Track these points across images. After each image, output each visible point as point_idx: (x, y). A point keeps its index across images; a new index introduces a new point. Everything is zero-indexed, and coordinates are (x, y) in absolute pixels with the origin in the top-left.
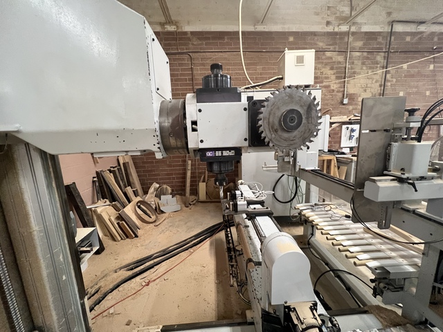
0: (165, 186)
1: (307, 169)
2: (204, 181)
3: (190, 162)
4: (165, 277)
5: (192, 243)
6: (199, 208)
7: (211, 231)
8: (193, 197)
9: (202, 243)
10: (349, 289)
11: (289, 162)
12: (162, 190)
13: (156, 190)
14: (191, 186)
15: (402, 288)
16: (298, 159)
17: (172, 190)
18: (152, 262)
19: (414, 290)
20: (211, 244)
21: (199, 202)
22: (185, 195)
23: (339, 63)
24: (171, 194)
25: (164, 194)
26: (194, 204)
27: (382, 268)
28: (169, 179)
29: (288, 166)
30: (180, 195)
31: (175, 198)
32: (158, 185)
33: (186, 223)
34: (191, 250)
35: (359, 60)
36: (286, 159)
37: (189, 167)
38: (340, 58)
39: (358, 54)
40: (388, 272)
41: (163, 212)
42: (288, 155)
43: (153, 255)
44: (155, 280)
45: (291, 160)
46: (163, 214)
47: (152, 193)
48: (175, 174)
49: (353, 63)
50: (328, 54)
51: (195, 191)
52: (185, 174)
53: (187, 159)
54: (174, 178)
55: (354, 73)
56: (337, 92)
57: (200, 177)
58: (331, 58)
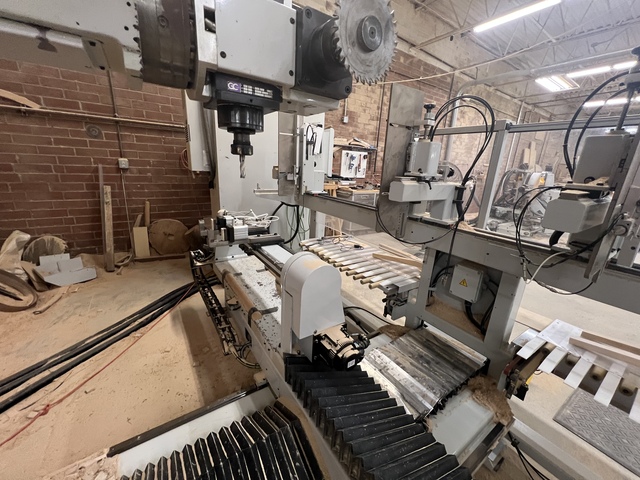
0: (47, 238)
1: (314, 192)
2: (142, 224)
3: (108, 189)
4: (87, 387)
5: (137, 323)
6: (138, 271)
7: (170, 301)
8: (122, 255)
9: (156, 320)
10: (359, 323)
11: (293, 181)
12: (40, 244)
13: (23, 245)
14: (115, 233)
15: (406, 301)
16: (304, 178)
17: (70, 245)
18: (46, 373)
19: (415, 300)
20: (174, 318)
21: (135, 261)
22: (102, 251)
24: (66, 251)
25: (47, 253)
26: (126, 266)
27: (392, 285)
28: (58, 222)
29: (291, 187)
30: (92, 252)
31: (78, 259)
32: (27, 237)
33: (115, 297)
34: (137, 334)
36: (290, 177)
37: (108, 199)
40: (398, 288)
41: (50, 286)
42: (292, 172)
43: (46, 361)
44: (61, 401)
45: (296, 179)
46: (54, 291)
47: (14, 252)
48: (71, 213)
51: (124, 243)
52: (98, 211)
53: (101, 182)
54: (71, 221)
57: (134, 218)
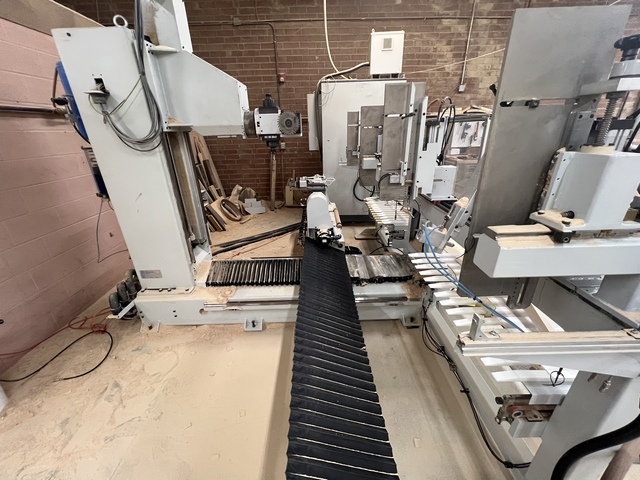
0: (248, 189)
6: (285, 212)
8: (280, 202)
9: (284, 235)
12: (246, 192)
13: (240, 192)
14: (277, 189)
17: (257, 194)
18: (240, 243)
20: (291, 236)
21: (284, 206)
22: (270, 199)
23: (459, 34)
24: (255, 197)
25: (248, 198)
26: (279, 208)
28: (253, 181)
29: (356, 160)
30: (266, 199)
31: (259, 202)
32: (241, 188)
35: (485, 30)
37: (274, 168)
38: (461, 29)
39: (485, 22)
41: (248, 214)
43: (241, 239)
44: (243, 253)
46: (248, 216)
47: (236, 195)
48: (259, 176)
49: (477, 35)
50: (446, 22)
51: (281, 196)
52: (269, 176)
54: (258, 181)
55: (478, 49)
56: (453, 75)
57: (286, 180)
58: (449, 28)
